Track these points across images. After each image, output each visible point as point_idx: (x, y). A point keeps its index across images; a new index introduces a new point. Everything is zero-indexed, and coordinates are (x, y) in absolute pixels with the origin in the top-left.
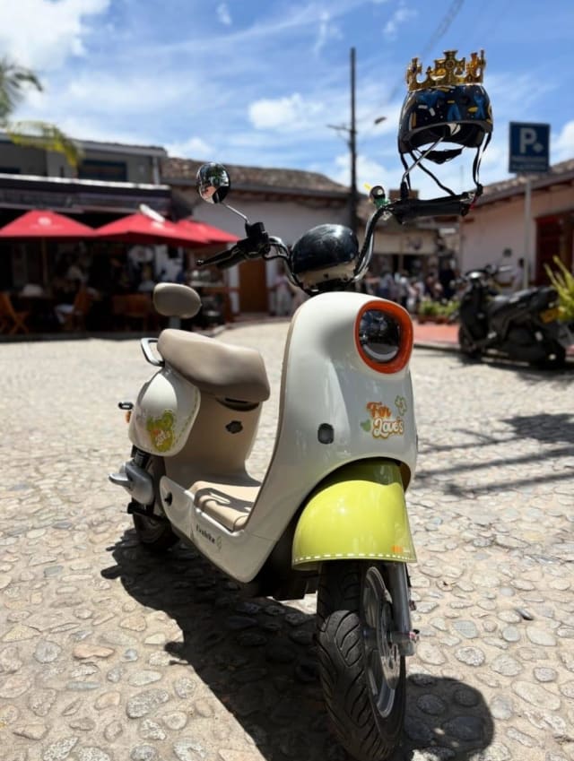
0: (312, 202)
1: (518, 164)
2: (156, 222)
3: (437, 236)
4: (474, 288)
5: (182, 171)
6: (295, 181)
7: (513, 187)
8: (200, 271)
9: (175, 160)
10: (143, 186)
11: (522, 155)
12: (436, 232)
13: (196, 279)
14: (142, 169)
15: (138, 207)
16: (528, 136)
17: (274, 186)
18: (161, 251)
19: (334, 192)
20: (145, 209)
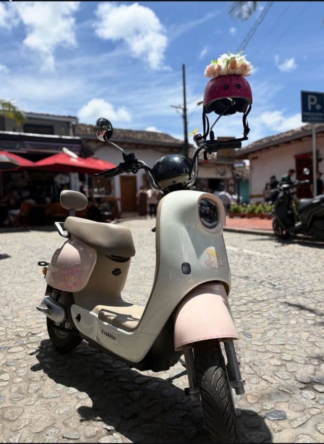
0: (162, 149)
1: (308, 117)
2: (73, 158)
3: (233, 169)
4: (285, 194)
5: (87, 131)
6: (152, 137)
7: (281, 138)
8: (98, 188)
9: (82, 125)
10: (64, 137)
11: (309, 111)
12: (232, 165)
13: (96, 193)
14: (63, 129)
15: (61, 150)
16: (312, 100)
17: (141, 140)
18: (75, 176)
19: (175, 143)
20: (66, 150)
